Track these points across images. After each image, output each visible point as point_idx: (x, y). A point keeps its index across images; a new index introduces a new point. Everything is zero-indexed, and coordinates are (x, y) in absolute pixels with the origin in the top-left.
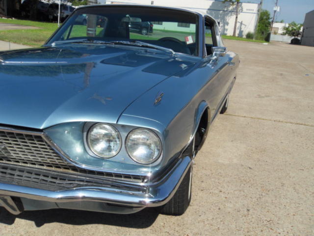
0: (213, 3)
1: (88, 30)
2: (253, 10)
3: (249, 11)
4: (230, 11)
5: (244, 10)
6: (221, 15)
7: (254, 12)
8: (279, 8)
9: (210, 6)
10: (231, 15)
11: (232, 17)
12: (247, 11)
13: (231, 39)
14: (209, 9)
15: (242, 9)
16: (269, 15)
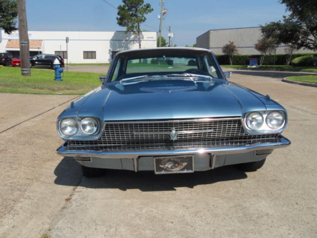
0: (115, 33)
1: (23, 71)
2: (153, 38)
3: (150, 39)
4: (132, 40)
5: (145, 38)
6: (124, 44)
7: (154, 39)
8: (172, 34)
9: (113, 37)
10: (134, 43)
11: (134, 45)
12: (148, 39)
13: (138, 66)
14: (112, 40)
15: (143, 37)
16: (165, 40)
